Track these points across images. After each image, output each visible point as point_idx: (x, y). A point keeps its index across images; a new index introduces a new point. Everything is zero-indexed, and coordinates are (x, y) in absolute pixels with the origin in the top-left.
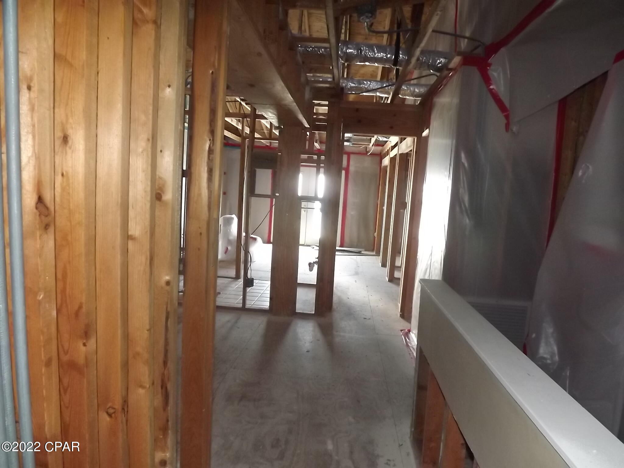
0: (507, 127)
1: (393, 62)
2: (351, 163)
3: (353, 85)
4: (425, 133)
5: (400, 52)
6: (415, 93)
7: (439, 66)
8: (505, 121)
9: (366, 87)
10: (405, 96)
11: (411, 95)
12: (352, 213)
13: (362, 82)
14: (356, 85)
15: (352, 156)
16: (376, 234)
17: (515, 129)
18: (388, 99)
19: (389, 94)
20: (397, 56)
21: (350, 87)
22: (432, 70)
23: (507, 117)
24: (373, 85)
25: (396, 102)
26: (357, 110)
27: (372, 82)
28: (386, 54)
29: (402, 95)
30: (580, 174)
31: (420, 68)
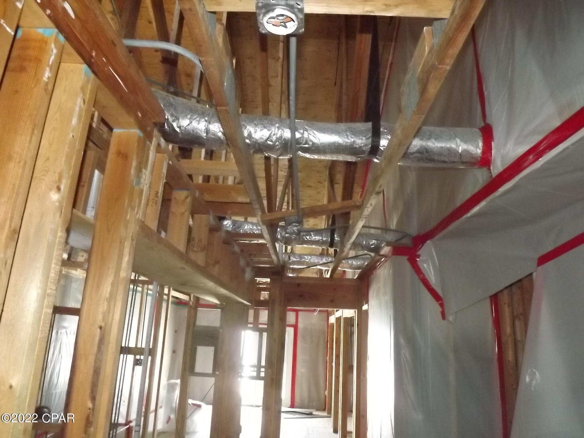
0: (443, 316)
1: (328, 244)
2: (300, 319)
3: (295, 259)
4: (365, 307)
5: (335, 235)
6: (353, 266)
7: (372, 247)
8: (440, 309)
9: (307, 261)
10: (344, 268)
11: (349, 267)
12: (302, 370)
13: (302, 256)
14: (298, 260)
15: (300, 313)
16: (326, 393)
17: (451, 318)
18: (329, 271)
19: (329, 267)
20: (332, 238)
21: (292, 261)
22: (366, 251)
23: (442, 305)
24: (314, 260)
25: (335, 276)
26: (299, 285)
27: (313, 256)
28: (322, 237)
29: (341, 268)
30: (528, 379)
31: (354, 249)
